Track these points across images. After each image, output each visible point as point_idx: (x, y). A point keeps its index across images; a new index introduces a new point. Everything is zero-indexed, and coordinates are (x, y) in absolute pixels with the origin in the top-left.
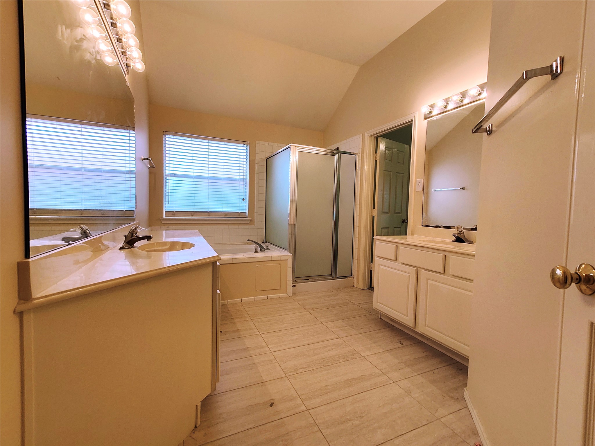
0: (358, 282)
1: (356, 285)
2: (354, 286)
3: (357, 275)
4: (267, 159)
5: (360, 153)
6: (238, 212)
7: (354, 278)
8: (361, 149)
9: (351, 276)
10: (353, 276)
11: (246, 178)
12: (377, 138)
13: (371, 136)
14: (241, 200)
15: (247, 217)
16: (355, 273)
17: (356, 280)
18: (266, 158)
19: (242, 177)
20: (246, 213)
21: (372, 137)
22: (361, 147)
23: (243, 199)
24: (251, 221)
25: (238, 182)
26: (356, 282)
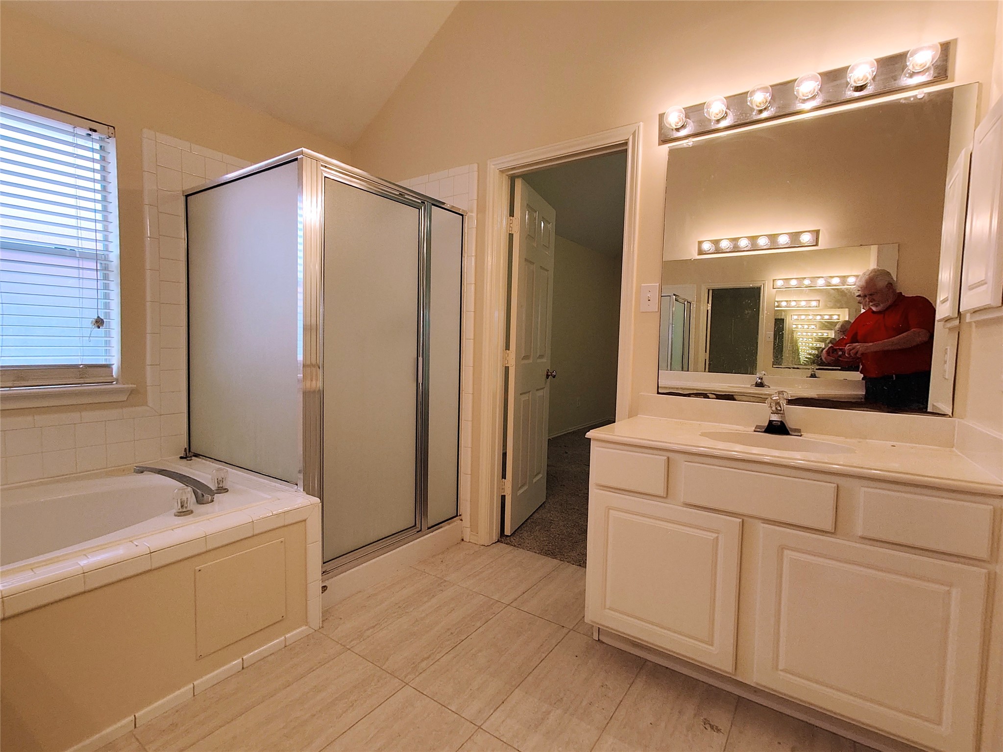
0: (474, 527)
1: (468, 538)
2: (463, 540)
3: (471, 514)
4: (187, 196)
5: (472, 212)
6: (76, 367)
7: (462, 520)
8: (476, 201)
9: (457, 516)
10: (460, 515)
11: (106, 249)
12: (512, 179)
13: (502, 172)
14: (88, 323)
15: (117, 380)
16: (465, 508)
17: (469, 525)
18: (183, 191)
19: (91, 245)
20: (108, 367)
21: (504, 175)
22: (475, 197)
23: (99, 322)
24: (132, 392)
25: (73, 263)
26: (469, 530)
